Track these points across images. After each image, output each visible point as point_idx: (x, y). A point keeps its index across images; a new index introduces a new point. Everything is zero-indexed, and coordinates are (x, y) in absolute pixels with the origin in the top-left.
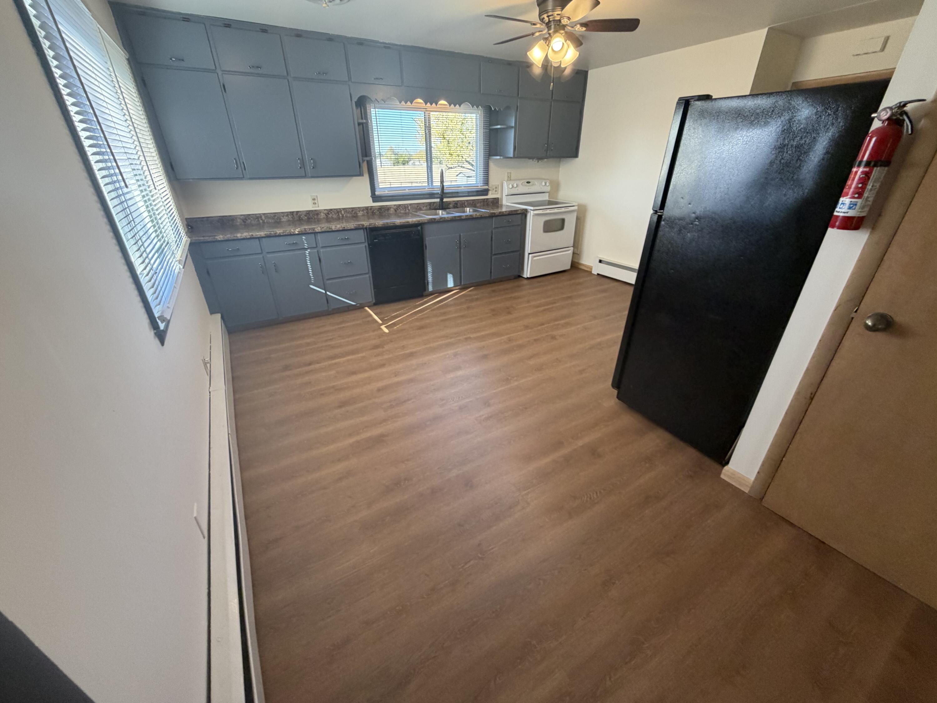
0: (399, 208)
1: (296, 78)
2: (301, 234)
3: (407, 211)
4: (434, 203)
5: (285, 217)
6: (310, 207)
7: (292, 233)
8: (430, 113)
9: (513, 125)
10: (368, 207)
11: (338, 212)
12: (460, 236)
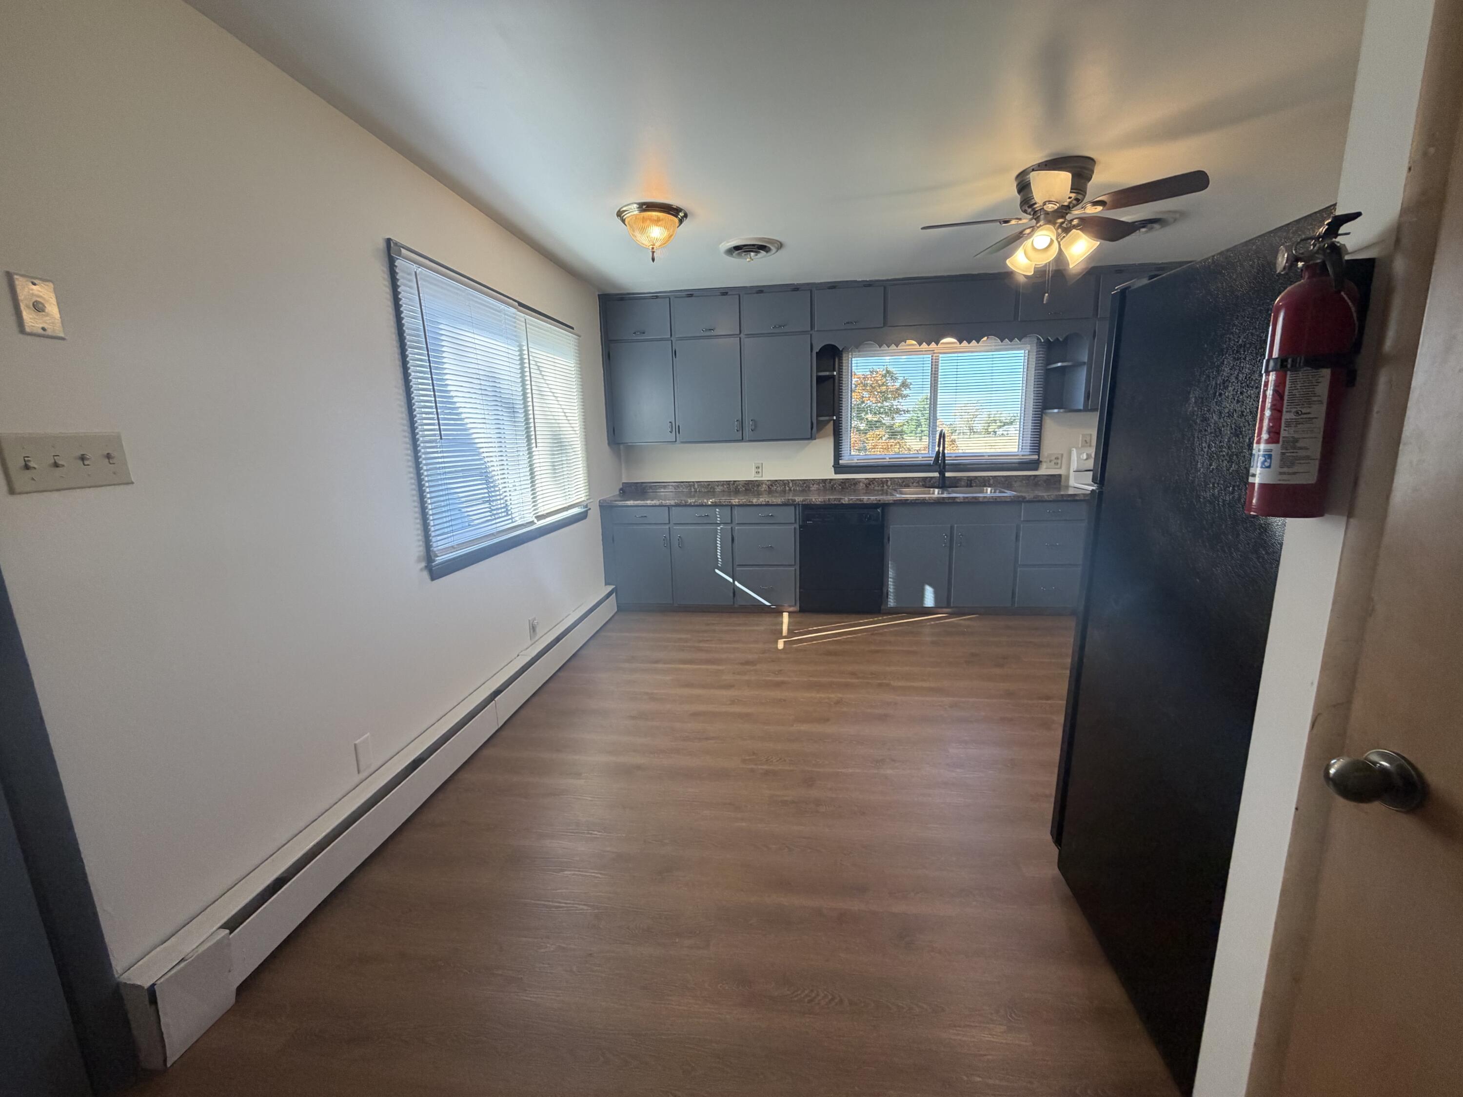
0: (873, 483)
1: (748, 336)
2: (715, 505)
3: (886, 487)
4: (931, 478)
5: (719, 487)
6: (752, 477)
7: (704, 504)
8: (938, 356)
9: (1086, 360)
10: (827, 479)
11: (785, 485)
12: (952, 528)
